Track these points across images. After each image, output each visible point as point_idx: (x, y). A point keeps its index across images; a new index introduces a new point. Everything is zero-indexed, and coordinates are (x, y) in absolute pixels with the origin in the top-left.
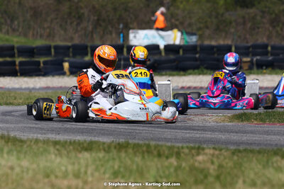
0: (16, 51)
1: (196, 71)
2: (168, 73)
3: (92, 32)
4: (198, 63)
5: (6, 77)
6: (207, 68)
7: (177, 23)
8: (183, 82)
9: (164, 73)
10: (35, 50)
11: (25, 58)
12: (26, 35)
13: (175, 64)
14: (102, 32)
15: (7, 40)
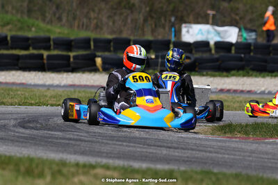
0: (52, 43)
1: (241, 72)
2: (209, 73)
3: (143, 25)
4: (244, 63)
5: (32, 72)
6: (253, 70)
7: (237, 18)
8: (224, 84)
9: (205, 73)
10: (73, 43)
11: (62, 51)
12: (71, 26)
13: (218, 63)
14: (153, 26)
15: (48, 31)
